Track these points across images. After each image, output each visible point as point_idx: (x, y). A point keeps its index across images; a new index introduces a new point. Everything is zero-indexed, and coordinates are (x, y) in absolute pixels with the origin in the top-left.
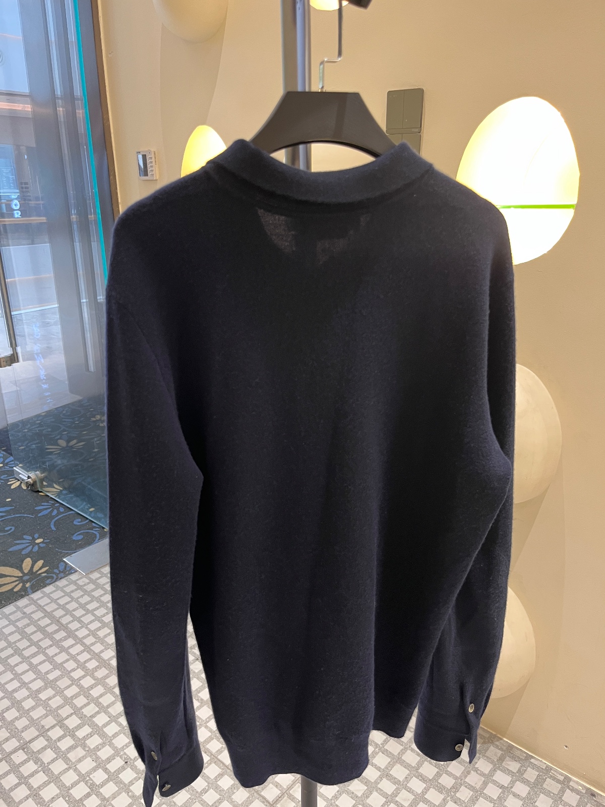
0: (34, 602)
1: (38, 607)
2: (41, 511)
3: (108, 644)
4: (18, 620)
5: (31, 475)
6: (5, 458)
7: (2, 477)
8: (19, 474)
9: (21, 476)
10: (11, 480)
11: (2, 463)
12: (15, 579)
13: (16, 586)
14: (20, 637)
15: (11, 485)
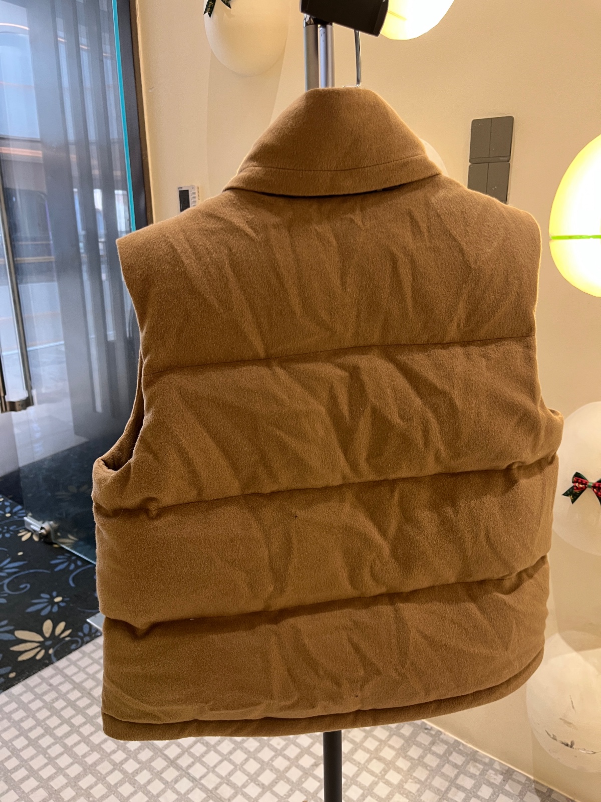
0: (60, 672)
1: (65, 678)
2: (57, 565)
4: (45, 693)
5: (44, 526)
6: (12, 507)
7: (11, 528)
8: (30, 524)
9: (32, 526)
10: (21, 531)
11: (9, 513)
12: (37, 645)
13: (38, 653)
14: (49, 713)
15: (22, 536)
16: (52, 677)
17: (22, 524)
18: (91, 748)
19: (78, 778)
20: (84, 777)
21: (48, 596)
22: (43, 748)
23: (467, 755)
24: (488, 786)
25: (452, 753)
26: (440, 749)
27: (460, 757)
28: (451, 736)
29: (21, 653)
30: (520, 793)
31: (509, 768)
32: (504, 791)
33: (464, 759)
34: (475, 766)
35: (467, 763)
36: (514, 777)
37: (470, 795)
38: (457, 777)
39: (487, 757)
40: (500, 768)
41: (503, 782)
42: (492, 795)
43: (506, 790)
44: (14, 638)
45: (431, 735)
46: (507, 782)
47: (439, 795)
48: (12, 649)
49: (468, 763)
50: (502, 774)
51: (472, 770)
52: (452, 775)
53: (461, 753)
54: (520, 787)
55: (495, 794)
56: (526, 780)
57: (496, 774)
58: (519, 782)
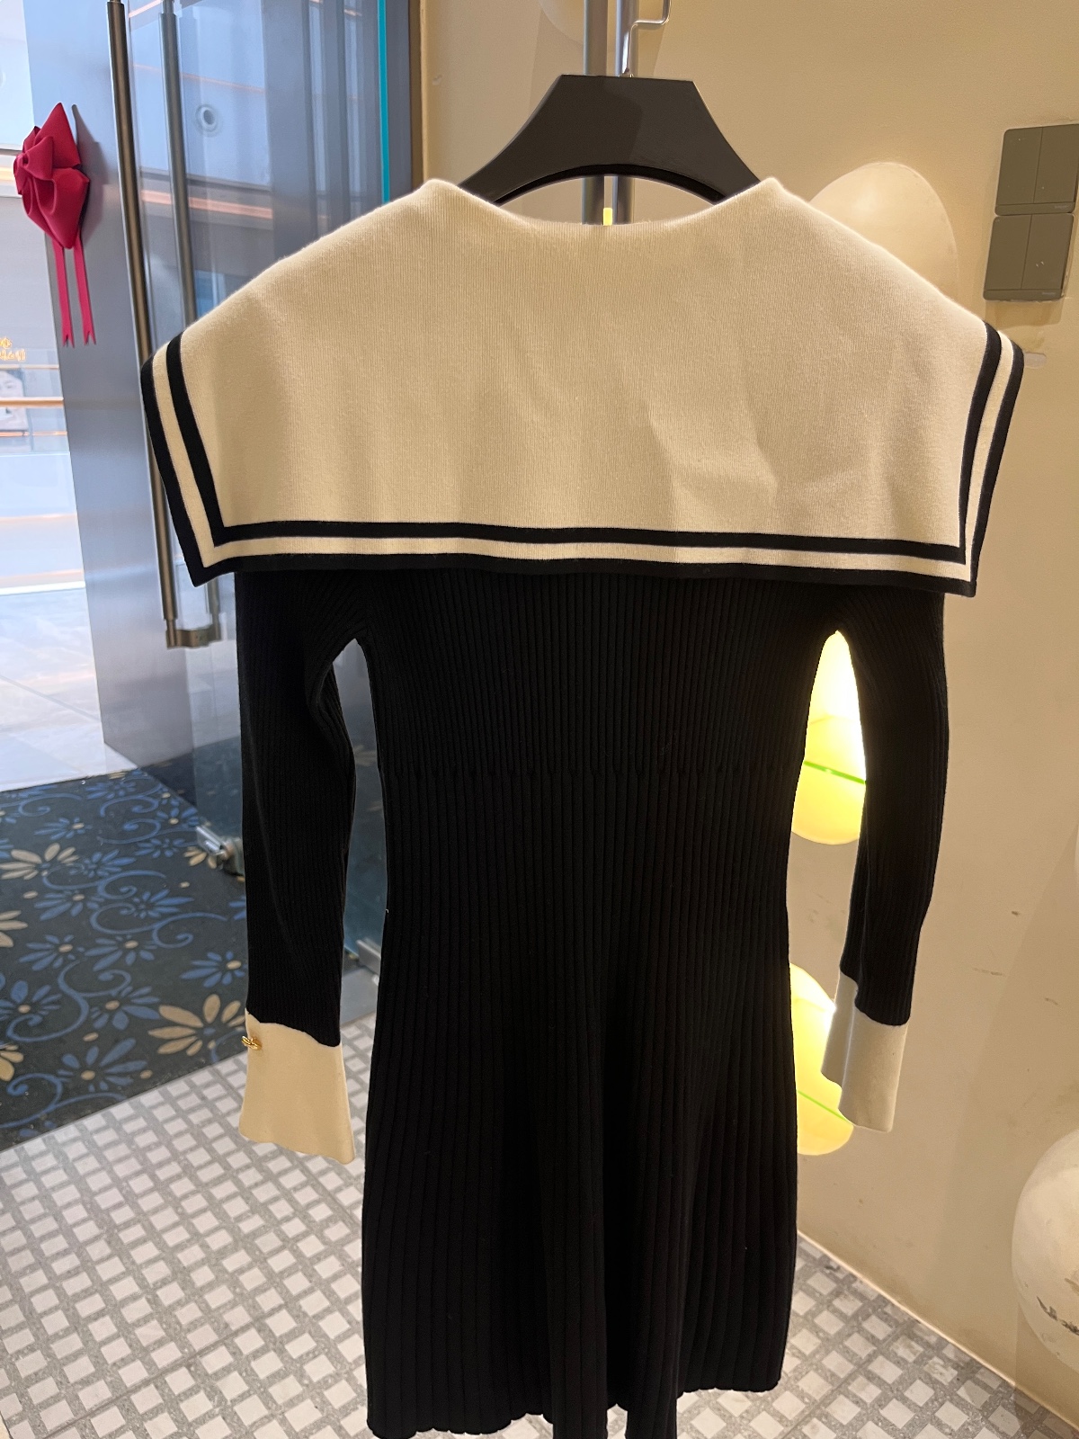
0: (221, 1079)
1: (227, 1090)
2: (238, 910)
3: (350, 1177)
4: (192, 1110)
5: (225, 844)
6: (182, 809)
7: (176, 843)
8: (205, 839)
9: (208, 843)
10: (191, 848)
11: (176, 817)
12: (190, 1032)
13: (191, 1044)
14: (193, 1143)
15: (190, 858)
16: (207, 1085)
17: (192, 838)
18: (251, 1208)
19: (223, 1252)
20: (233, 1253)
21: (219, 958)
22: (175, 1198)
23: (897, 1324)
24: (927, 1384)
25: (868, 1316)
26: (849, 1306)
27: (884, 1325)
28: (873, 1288)
29: (164, 1041)
30: (983, 1406)
31: (973, 1359)
32: (955, 1397)
33: (889, 1330)
34: (910, 1347)
35: (894, 1337)
36: (978, 1376)
37: (890, 1393)
38: (870, 1359)
39: (933, 1333)
40: (956, 1356)
41: (955, 1382)
42: (932, 1401)
43: (959, 1397)
44: (157, 1017)
45: (836, 1280)
46: (963, 1383)
47: (832, 1384)
48: (151, 1033)
49: (896, 1338)
50: (956, 1366)
51: (902, 1351)
52: (864, 1355)
53: (886, 1318)
54: (986, 1396)
55: (936, 1400)
56: (1000, 1386)
57: (944, 1367)
58: (986, 1387)
